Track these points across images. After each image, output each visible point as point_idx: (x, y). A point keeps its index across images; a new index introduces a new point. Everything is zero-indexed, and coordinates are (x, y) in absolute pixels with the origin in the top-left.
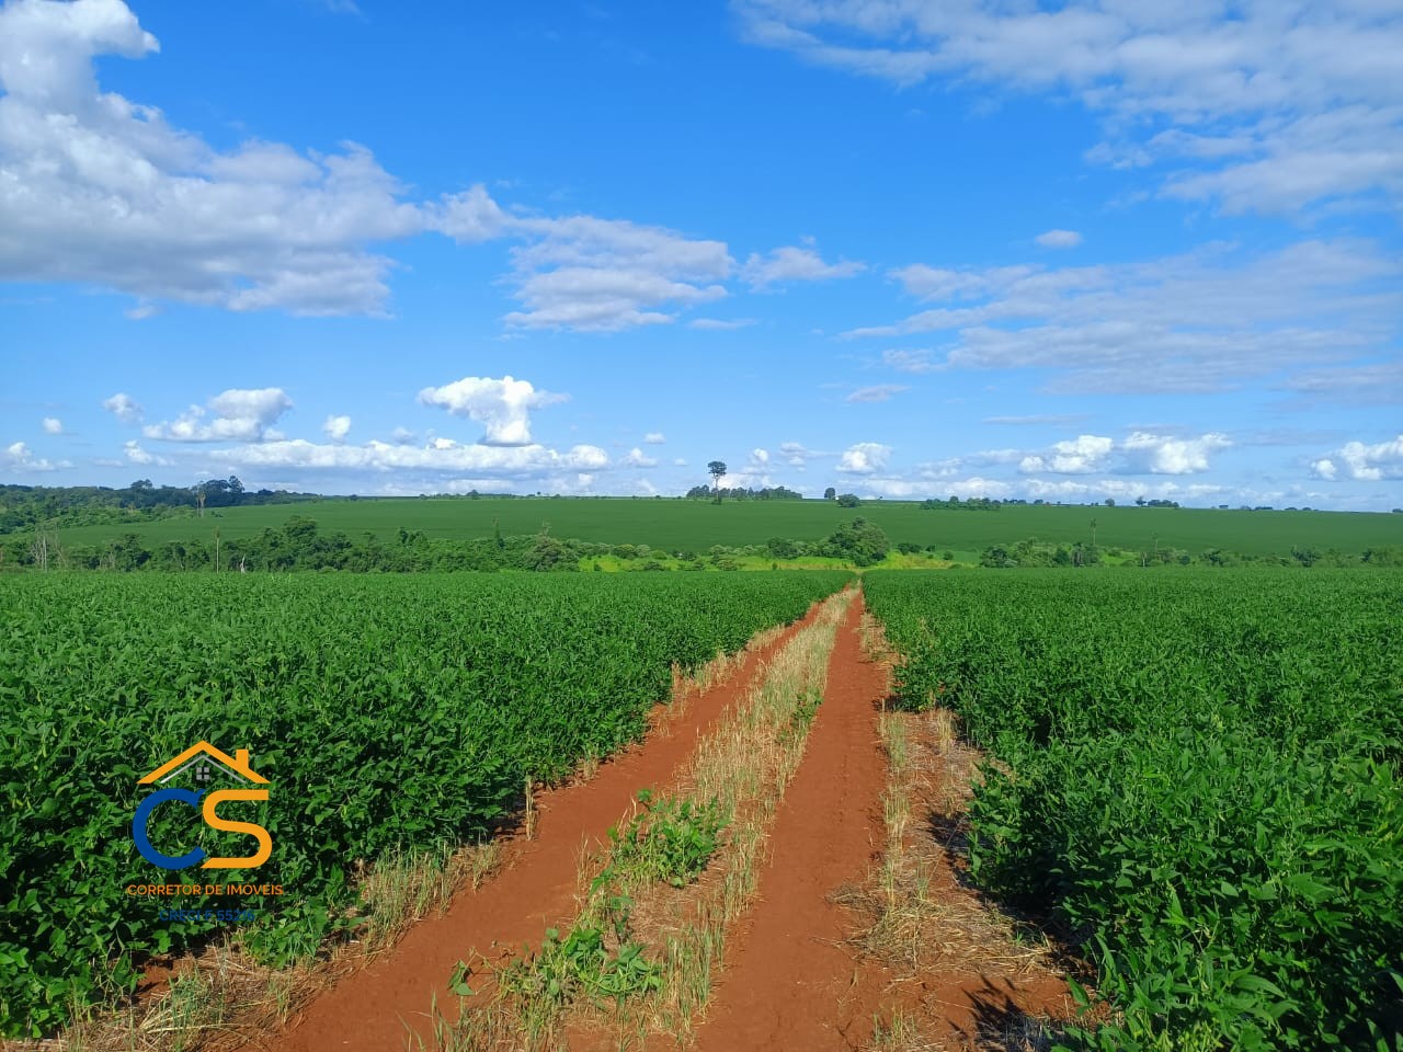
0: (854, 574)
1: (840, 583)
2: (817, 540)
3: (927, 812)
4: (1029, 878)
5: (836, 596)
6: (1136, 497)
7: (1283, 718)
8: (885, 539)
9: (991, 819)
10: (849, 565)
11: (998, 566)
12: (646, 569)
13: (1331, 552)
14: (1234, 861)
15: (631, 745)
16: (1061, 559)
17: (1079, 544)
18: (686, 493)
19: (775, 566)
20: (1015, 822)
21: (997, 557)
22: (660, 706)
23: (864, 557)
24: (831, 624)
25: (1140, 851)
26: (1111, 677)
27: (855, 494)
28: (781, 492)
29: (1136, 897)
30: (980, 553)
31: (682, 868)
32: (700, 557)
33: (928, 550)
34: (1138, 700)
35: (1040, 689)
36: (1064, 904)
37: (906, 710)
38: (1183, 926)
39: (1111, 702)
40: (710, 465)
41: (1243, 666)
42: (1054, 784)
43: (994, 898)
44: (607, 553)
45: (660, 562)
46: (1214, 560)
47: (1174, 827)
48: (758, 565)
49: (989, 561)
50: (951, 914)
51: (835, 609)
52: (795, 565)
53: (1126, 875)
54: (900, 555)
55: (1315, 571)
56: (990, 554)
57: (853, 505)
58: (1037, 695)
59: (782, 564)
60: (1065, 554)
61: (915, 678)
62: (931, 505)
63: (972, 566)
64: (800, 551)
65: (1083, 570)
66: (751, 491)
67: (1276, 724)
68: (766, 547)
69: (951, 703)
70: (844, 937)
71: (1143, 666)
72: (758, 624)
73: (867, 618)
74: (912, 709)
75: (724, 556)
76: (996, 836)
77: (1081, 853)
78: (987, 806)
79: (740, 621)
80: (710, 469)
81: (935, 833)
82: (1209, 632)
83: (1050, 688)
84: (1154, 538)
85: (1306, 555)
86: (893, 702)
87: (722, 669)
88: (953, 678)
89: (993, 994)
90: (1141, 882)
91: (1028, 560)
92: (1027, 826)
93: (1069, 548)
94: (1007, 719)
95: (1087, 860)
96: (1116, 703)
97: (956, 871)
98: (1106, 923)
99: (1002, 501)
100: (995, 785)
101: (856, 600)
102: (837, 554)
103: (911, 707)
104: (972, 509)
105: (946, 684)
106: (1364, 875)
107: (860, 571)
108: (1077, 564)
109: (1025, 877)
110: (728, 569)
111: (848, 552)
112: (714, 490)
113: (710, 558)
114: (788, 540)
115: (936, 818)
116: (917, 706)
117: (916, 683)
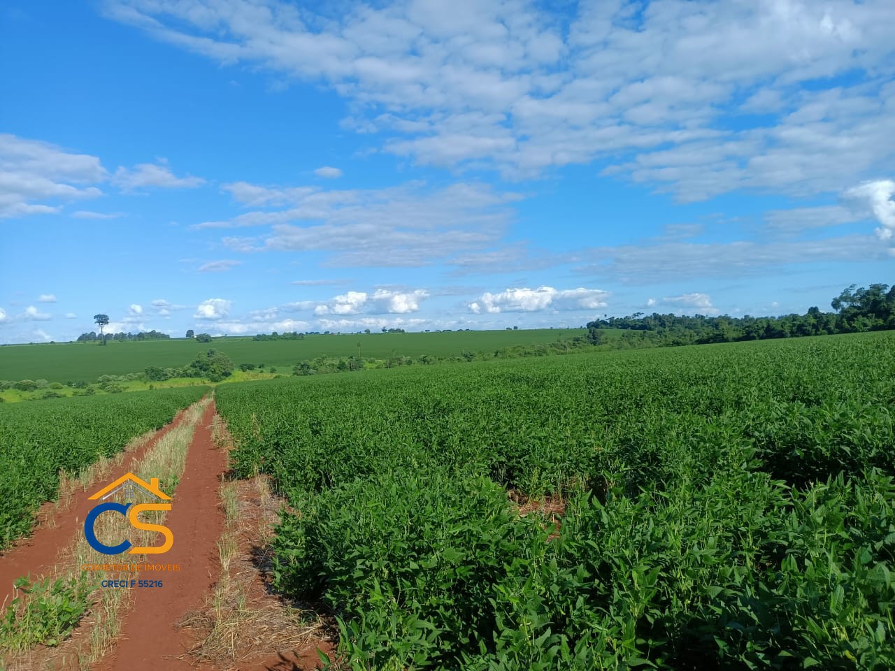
0: (210, 388)
1: (199, 395)
2: (182, 367)
3: (249, 547)
4: (310, 580)
5: (196, 404)
6: (382, 327)
7: (450, 453)
8: (231, 362)
9: (287, 546)
10: (206, 381)
11: (305, 375)
12: (45, 398)
13: (480, 352)
14: (416, 548)
15: (20, 540)
16: (341, 367)
17: (352, 357)
18: (77, 338)
19: (151, 387)
20: (302, 545)
21: (304, 369)
22: (48, 505)
23: (216, 375)
24: (191, 425)
25: (366, 553)
26: (360, 442)
27: (208, 333)
28: (153, 335)
29: (366, 581)
30: (293, 367)
31: (56, 631)
32: (91, 385)
33: (260, 367)
34: (376, 454)
35: (321, 454)
36: (326, 594)
37: (239, 479)
38: (381, 600)
39: (360, 457)
40: (95, 317)
41: (431, 425)
42: (323, 516)
43: (290, 597)
44: (9, 387)
45: (56, 391)
46: (424, 361)
47: (384, 534)
48: (138, 387)
49: (299, 372)
50: (260, 616)
51: (195, 414)
52: (166, 385)
53: (360, 569)
54: (241, 372)
55: (474, 364)
56: (299, 367)
57: (207, 341)
58: (319, 458)
59: (157, 385)
60: (344, 364)
61: (244, 456)
62: (260, 338)
63: (289, 376)
64: (170, 375)
65: (355, 373)
66: (130, 335)
67: (447, 457)
68: (145, 373)
69: (268, 470)
70: (186, 650)
71: (379, 432)
72: (134, 431)
73: (217, 417)
74: (244, 477)
75: (111, 383)
76: (291, 556)
77: (336, 560)
78: (284, 538)
79: (118, 431)
80: (96, 320)
81: (254, 561)
82: (417, 405)
83: (327, 453)
84: (393, 351)
85: (469, 355)
86: (231, 475)
87: (103, 468)
88: (270, 453)
89: (285, 664)
90: (367, 572)
91: (323, 369)
92: (309, 546)
93: (346, 361)
94: (302, 476)
95: (339, 564)
96: (364, 458)
97: (266, 584)
98: (351, 601)
99: (305, 333)
100: (288, 523)
101: (210, 406)
102: (197, 375)
103: (243, 476)
104: (287, 339)
105: (265, 457)
106: (480, 542)
107: (214, 385)
108: (351, 370)
109: (308, 580)
110: (114, 392)
111: (205, 373)
112: (100, 335)
113: (98, 385)
114: (160, 368)
115: (256, 550)
116: (247, 475)
117: (245, 460)
